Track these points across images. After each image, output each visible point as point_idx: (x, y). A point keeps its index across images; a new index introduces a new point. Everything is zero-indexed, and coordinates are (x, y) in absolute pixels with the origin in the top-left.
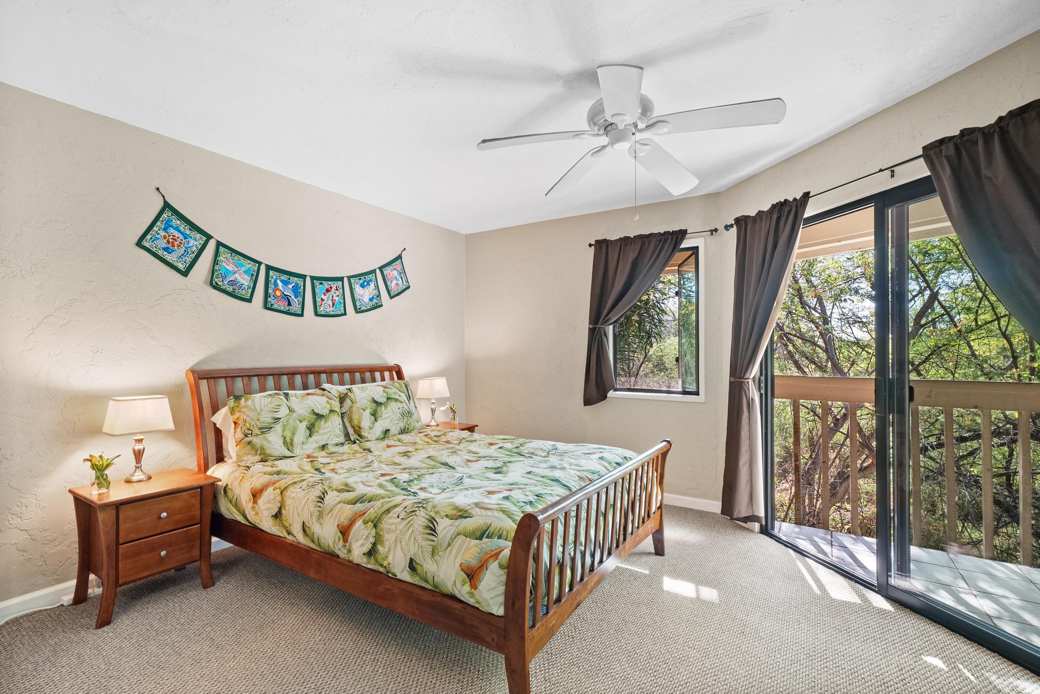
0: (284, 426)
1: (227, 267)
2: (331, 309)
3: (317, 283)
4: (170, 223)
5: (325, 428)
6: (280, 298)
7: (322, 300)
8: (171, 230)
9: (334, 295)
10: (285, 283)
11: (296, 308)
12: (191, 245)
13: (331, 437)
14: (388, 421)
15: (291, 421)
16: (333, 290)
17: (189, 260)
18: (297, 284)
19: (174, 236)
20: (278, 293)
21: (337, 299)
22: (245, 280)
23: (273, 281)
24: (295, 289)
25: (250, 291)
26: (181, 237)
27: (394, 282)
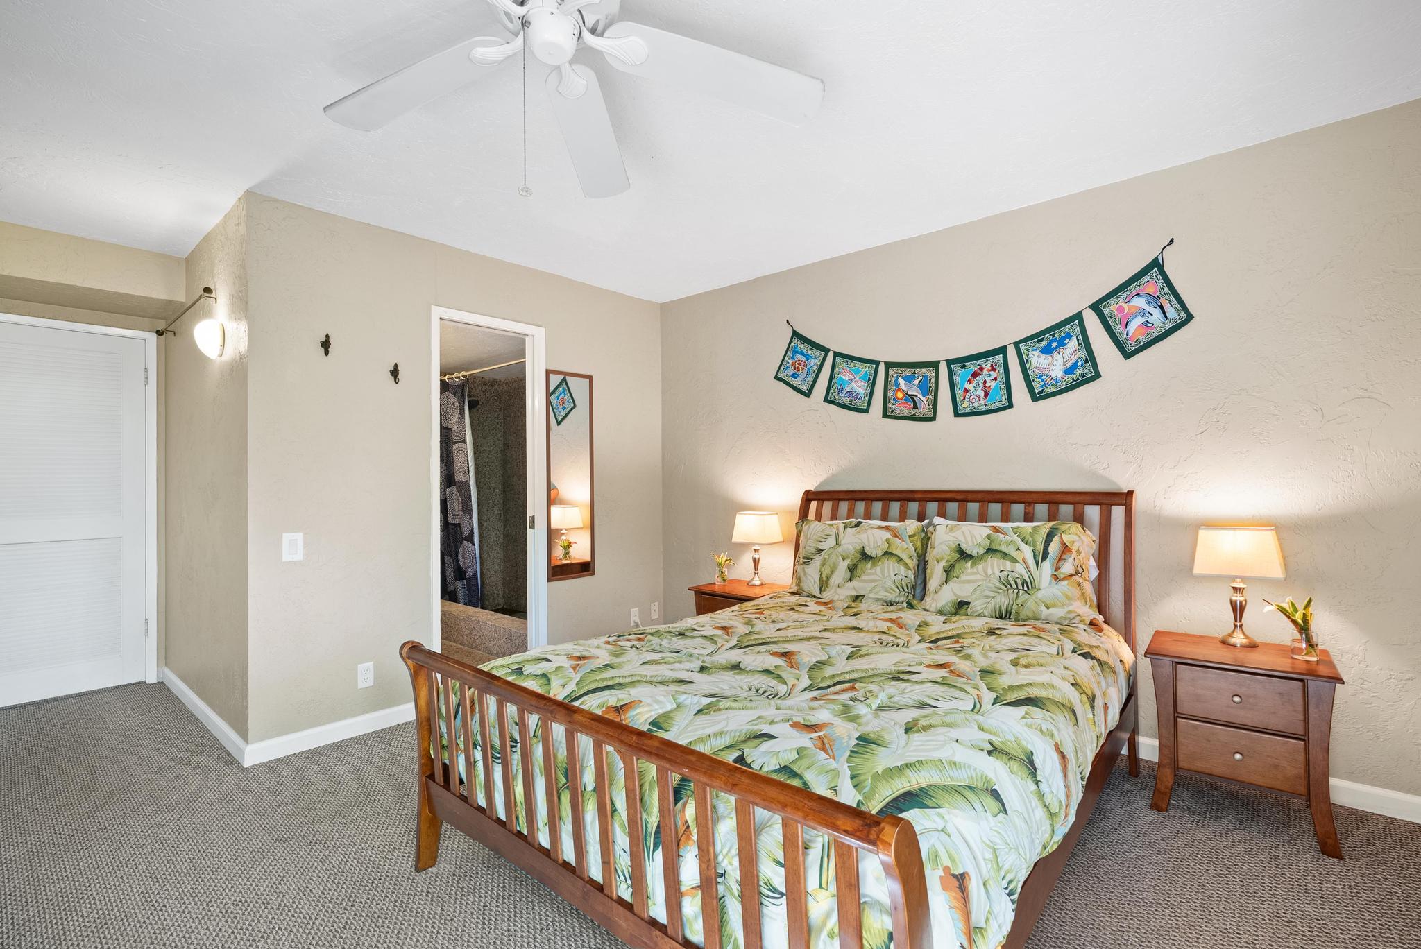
0: (825, 560)
1: (844, 377)
2: (983, 402)
3: (955, 367)
4: (796, 350)
5: (870, 574)
6: (902, 401)
7: (966, 391)
8: (798, 356)
9: (988, 380)
10: (909, 380)
11: (924, 408)
12: (812, 364)
13: (877, 589)
14: (970, 588)
15: (833, 556)
16: (985, 372)
17: (811, 380)
18: (926, 376)
19: (799, 361)
20: (900, 395)
21: (993, 384)
22: (860, 388)
23: (893, 381)
24: (923, 387)
25: (867, 399)
26: (804, 359)
27: (1139, 321)
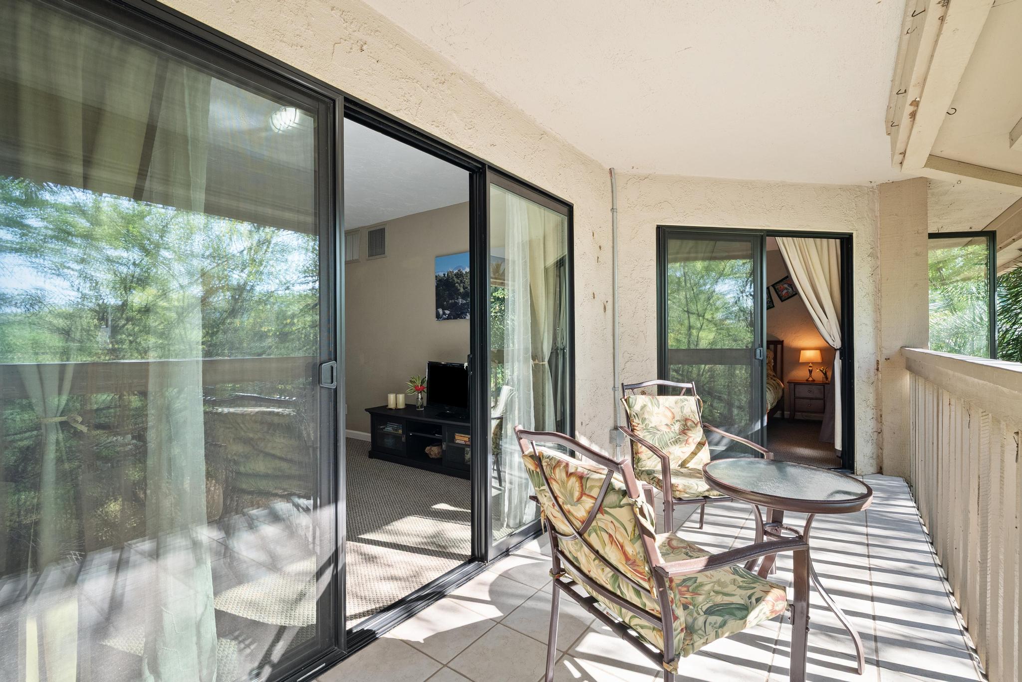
27: (785, 291)
